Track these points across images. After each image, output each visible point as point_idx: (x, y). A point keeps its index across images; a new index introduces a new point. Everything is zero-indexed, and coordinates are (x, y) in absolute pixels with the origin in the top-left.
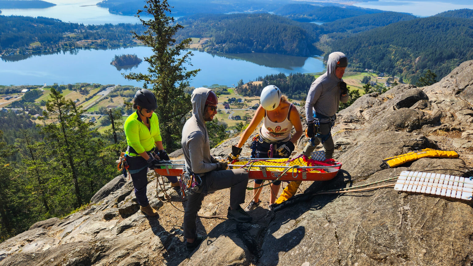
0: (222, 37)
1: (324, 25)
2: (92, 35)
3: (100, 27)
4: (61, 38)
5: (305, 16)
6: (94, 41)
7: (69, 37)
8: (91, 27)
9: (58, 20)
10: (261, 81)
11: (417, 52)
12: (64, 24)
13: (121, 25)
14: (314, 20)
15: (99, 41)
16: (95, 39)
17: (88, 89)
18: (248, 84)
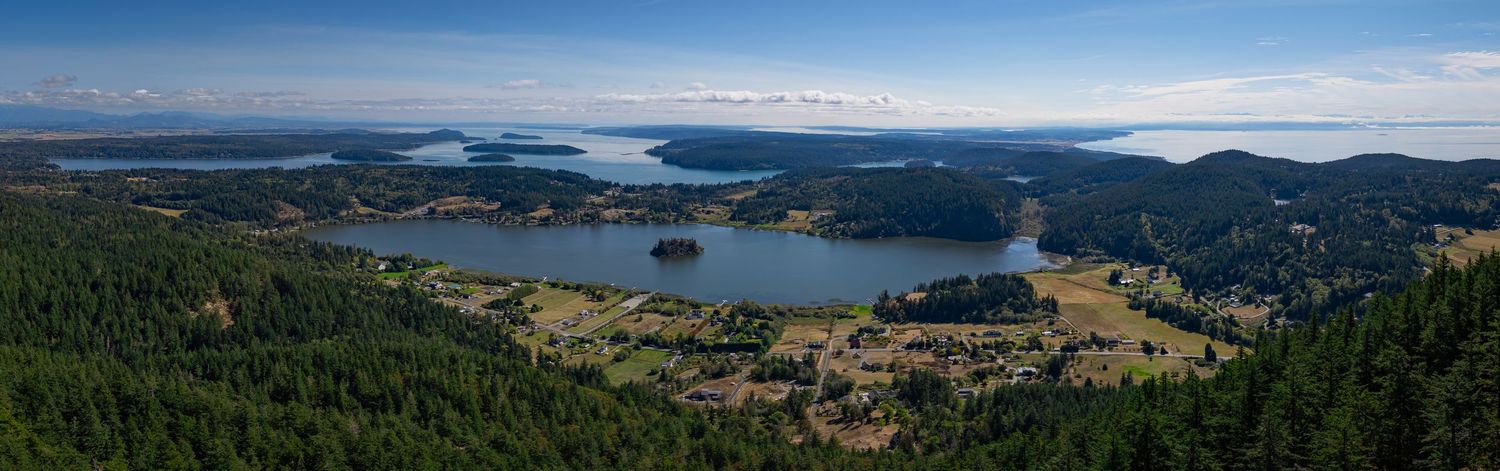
0: (849, 210)
2: (628, 200)
3: (642, 188)
4: (581, 204)
5: (998, 168)
6: (629, 211)
7: (593, 203)
8: (629, 189)
9: (584, 176)
10: (924, 291)
12: (590, 181)
13: (678, 187)
14: (1012, 174)
15: (637, 212)
16: (631, 208)
17: (606, 294)
18: (898, 299)
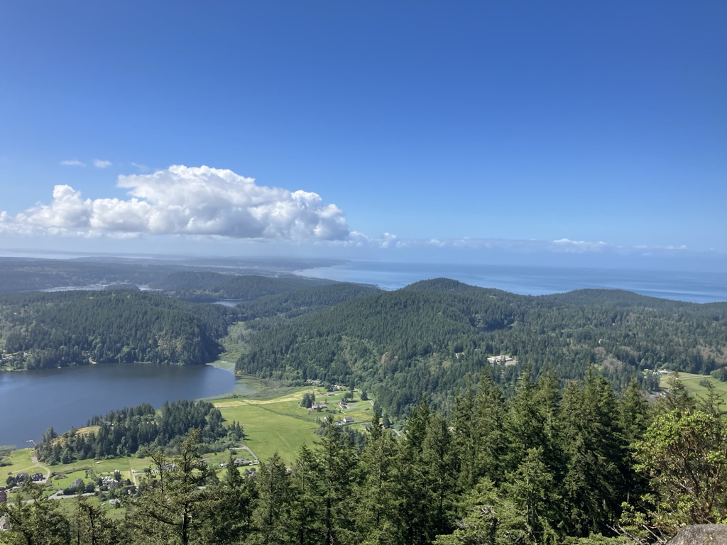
0: (24, 338)
1: (239, 306)
5: (207, 292)
10: (98, 424)
11: (382, 345)
14: (221, 298)
